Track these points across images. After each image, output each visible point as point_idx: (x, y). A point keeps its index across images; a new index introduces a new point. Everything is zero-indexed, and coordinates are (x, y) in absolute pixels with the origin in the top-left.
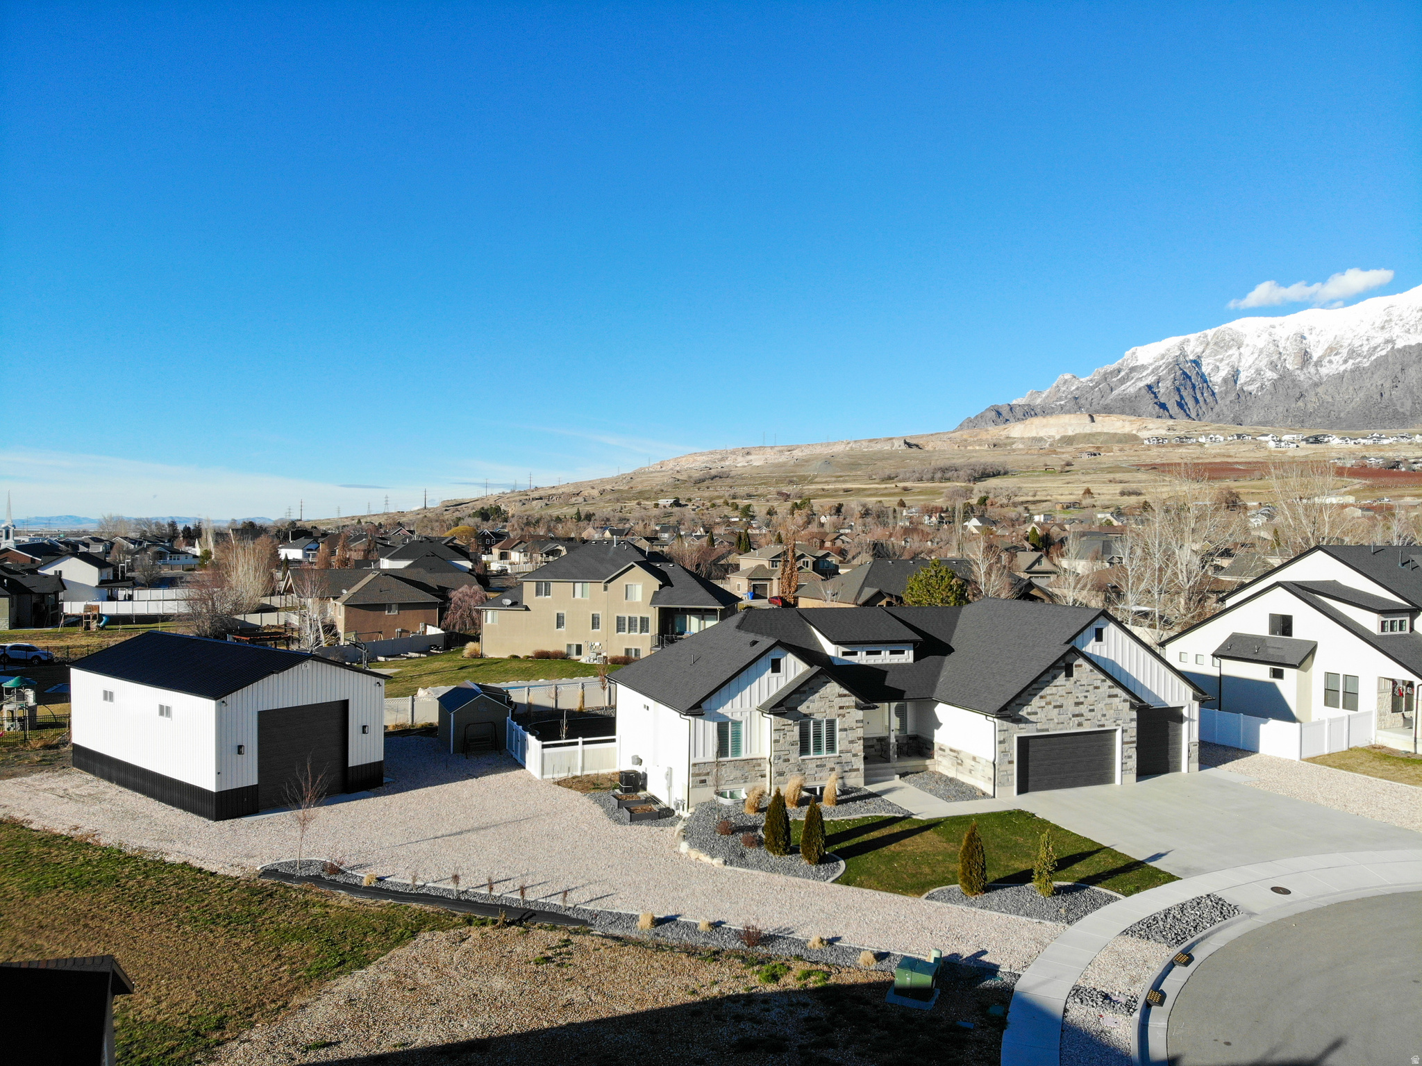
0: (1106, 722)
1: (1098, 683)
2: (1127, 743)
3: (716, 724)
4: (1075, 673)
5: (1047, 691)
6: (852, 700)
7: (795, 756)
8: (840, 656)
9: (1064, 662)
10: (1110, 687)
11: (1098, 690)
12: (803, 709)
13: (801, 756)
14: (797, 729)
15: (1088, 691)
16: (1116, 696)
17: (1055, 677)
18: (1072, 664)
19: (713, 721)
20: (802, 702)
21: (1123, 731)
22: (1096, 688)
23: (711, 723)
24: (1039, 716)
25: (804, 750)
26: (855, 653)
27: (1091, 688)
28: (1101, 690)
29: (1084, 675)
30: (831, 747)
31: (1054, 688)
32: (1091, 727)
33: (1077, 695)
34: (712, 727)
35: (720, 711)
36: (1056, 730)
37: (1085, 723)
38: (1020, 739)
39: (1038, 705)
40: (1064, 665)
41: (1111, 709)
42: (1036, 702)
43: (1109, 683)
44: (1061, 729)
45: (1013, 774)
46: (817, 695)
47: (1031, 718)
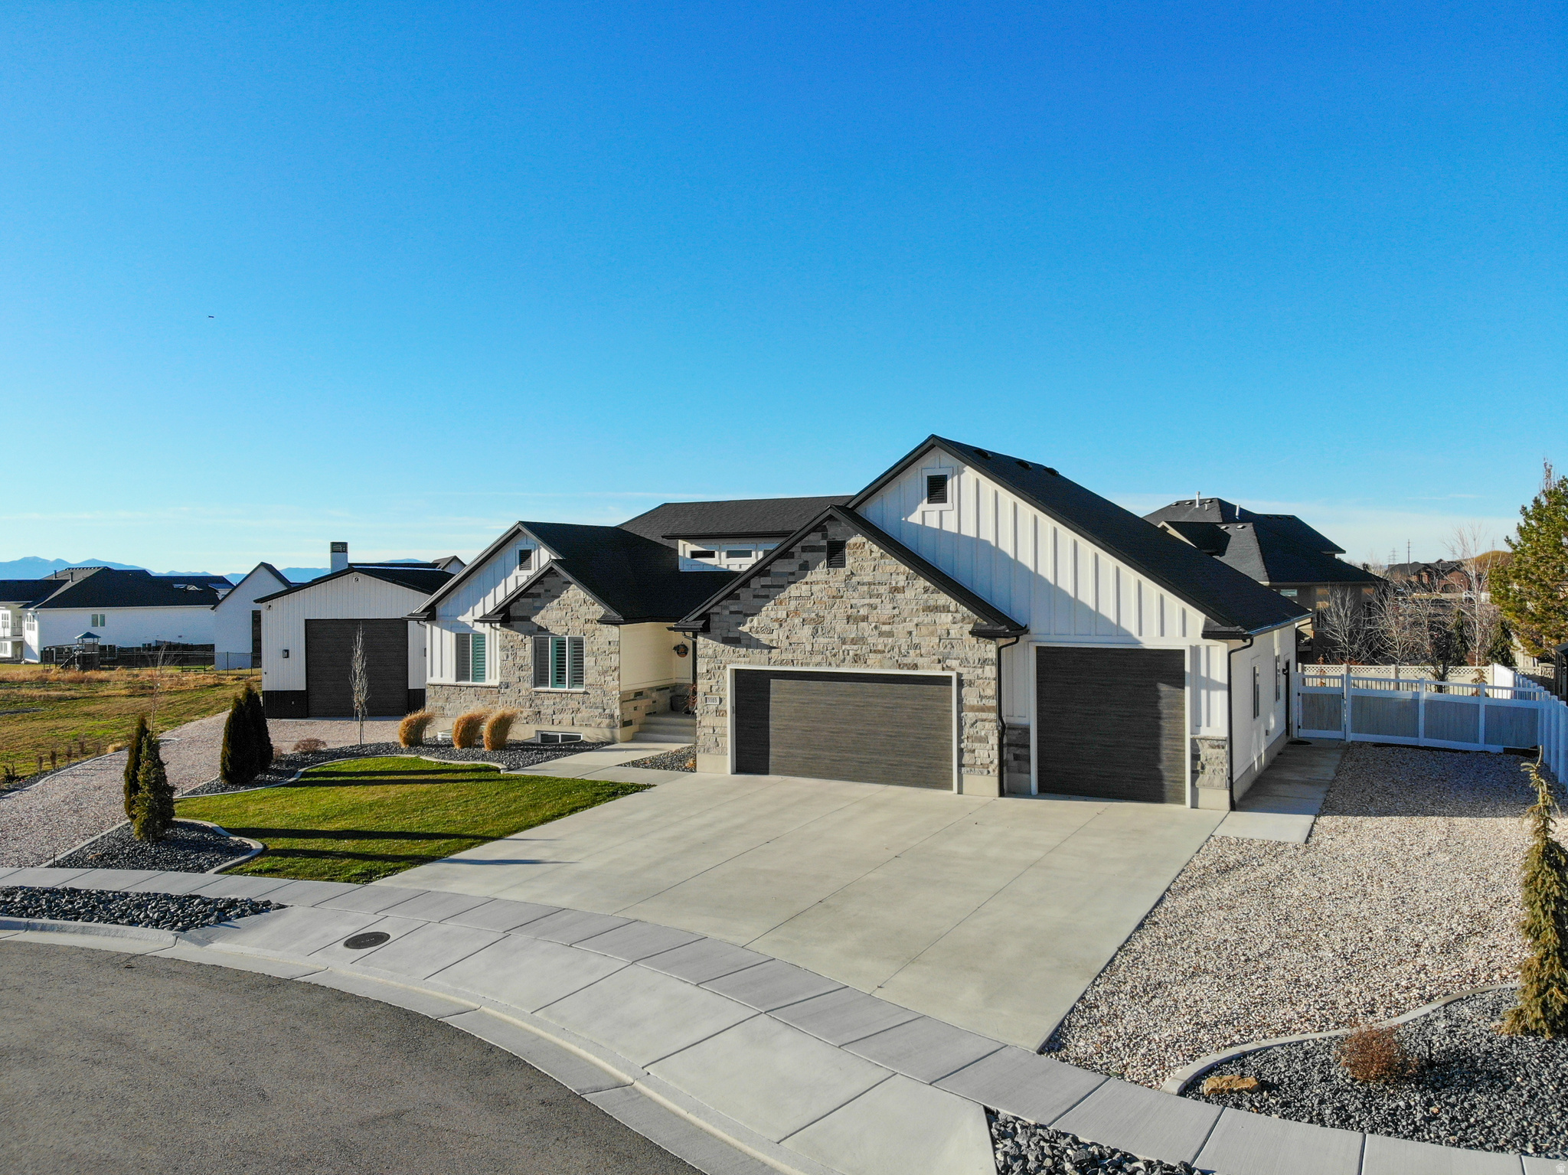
0: (920, 661)
1: (901, 581)
2: (973, 709)
3: (454, 635)
4: (849, 561)
5: (793, 590)
6: (599, 610)
7: (527, 686)
8: (688, 555)
9: (824, 537)
10: (926, 590)
11: (899, 596)
12: (537, 619)
13: (536, 685)
14: (529, 647)
15: (879, 596)
16: (946, 609)
17: (805, 567)
18: (845, 542)
19: (451, 631)
20: (538, 610)
21: (961, 683)
22: (896, 590)
23: (449, 633)
24: (774, 636)
25: (540, 679)
26: (711, 555)
27: (882, 589)
28: (909, 594)
29: (868, 565)
30: (578, 679)
31: (804, 587)
32: (882, 667)
33: (853, 602)
34: (450, 638)
35: (460, 618)
36: (808, 664)
37: (873, 658)
38: (739, 674)
39: (772, 614)
40: (824, 543)
41: (932, 634)
42: (770, 611)
43: (922, 583)
44: (818, 664)
45: (725, 735)
46: (556, 601)
47: (764, 638)
